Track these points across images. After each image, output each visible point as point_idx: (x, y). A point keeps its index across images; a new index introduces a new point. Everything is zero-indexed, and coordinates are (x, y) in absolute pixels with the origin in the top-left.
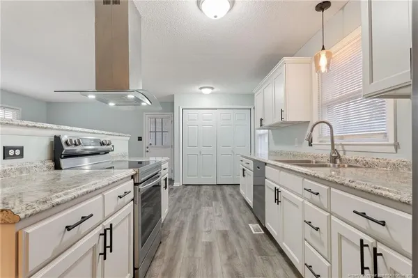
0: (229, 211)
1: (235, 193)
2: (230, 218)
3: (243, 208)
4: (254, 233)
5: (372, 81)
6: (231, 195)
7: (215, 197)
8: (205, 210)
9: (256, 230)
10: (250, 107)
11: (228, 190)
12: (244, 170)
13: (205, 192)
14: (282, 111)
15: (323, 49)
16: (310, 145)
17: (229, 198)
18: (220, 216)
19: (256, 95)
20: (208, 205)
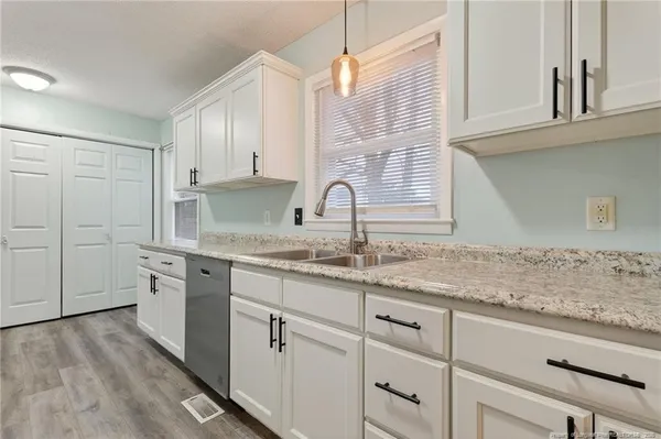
0: (117, 382)
1: (120, 330)
2: (127, 402)
3: (154, 362)
4: (201, 420)
5: (466, 117)
6: (111, 337)
7: (64, 355)
8: (35, 403)
9: (206, 412)
10: (150, 145)
11: (98, 327)
12: (153, 278)
13: (24, 345)
14: (255, 156)
15: (346, 52)
16: (298, 221)
17: (108, 348)
18: (95, 407)
19: (176, 119)
20: (46, 386)
